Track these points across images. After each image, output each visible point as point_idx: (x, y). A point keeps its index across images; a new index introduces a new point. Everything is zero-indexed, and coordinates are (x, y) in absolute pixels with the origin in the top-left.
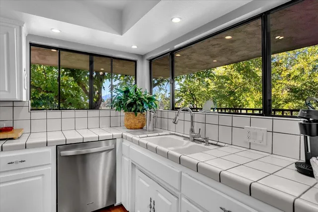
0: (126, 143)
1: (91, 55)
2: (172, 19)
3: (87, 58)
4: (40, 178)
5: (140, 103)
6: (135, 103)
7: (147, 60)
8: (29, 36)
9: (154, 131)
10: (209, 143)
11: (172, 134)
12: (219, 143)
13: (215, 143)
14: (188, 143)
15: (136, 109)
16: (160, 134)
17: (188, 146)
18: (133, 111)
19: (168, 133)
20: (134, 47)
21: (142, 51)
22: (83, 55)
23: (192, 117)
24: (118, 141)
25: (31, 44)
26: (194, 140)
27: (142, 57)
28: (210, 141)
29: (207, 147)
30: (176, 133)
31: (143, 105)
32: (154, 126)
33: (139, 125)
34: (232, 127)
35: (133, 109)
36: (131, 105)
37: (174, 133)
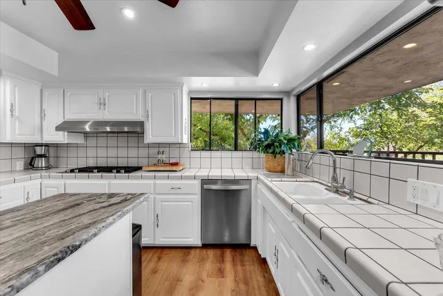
0: (260, 186)
1: (237, 100)
2: (303, 48)
3: (233, 102)
4: (190, 203)
5: (277, 144)
6: (273, 144)
7: (294, 96)
8: (190, 92)
9: (293, 176)
10: (354, 197)
11: (315, 182)
12: (370, 200)
13: (365, 198)
14: (327, 194)
15: (274, 151)
16: (298, 180)
17: (327, 197)
18: (272, 153)
19: (310, 180)
20: (276, 85)
21: (288, 87)
22: (228, 101)
23: (334, 161)
24: (254, 182)
25: (192, 99)
26: (337, 192)
27: (288, 93)
28: (356, 194)
29: (351, 202)
30: (320, 181)
31: (281, 146)
32: (294, 170)
33: (279, 168)
34: (389, 178)
35: (271, 151)
36: (268, 146)
37: (318, 180)
